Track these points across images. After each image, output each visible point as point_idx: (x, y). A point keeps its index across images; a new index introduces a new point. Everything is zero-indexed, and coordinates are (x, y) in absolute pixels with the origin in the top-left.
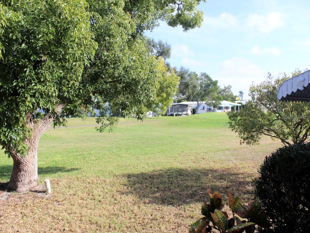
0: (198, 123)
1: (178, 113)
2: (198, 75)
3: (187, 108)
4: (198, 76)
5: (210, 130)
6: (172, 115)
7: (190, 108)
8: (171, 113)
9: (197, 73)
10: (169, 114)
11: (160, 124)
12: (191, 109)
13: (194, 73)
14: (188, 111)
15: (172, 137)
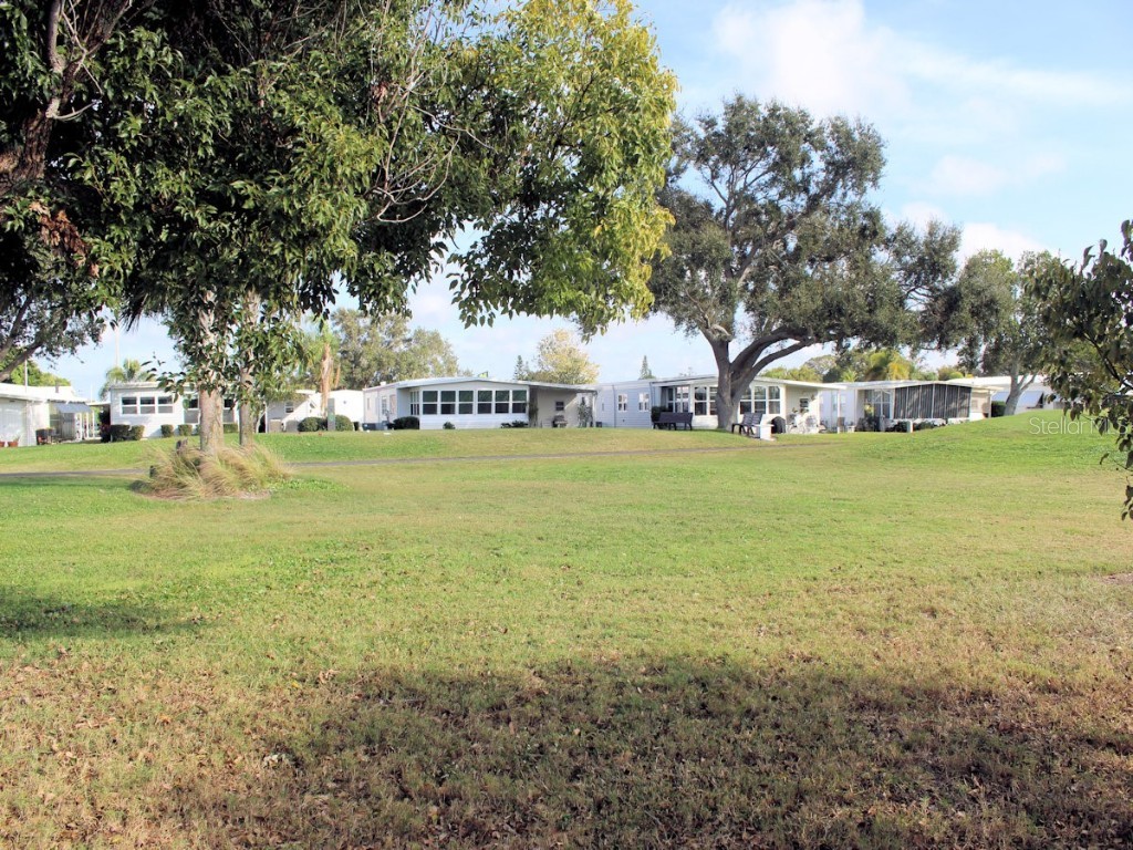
0: (989, 450)
1: (930, 420)
2: (1015, 261)
3: (965, 402)
4: (1015, 269)
5: (1041, 481)
6: (901, 428)
7: (981, 401)
8: (896, 422)
9: (1006, 256)
10: (891, 425)
11: (824, 454)
12: (984, 406)
13: (996, 255)
14: (971, 414)
15: (842, 502)
